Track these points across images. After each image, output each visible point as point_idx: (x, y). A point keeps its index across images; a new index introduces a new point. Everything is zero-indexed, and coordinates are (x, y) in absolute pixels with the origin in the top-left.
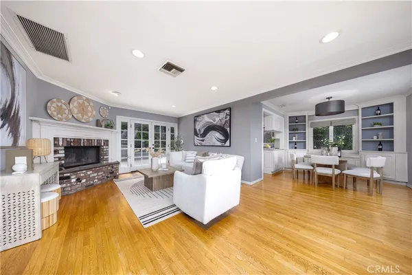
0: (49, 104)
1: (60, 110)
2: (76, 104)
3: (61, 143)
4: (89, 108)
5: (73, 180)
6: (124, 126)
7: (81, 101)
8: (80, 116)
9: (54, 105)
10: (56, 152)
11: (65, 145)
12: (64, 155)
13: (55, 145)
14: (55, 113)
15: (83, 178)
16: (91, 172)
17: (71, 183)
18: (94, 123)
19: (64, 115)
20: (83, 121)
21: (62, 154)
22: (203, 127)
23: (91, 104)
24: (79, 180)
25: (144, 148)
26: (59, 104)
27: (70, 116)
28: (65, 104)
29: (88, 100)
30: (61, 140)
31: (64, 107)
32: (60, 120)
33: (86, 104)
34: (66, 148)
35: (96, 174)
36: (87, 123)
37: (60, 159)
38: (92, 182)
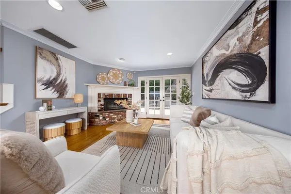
0: (98, 76)
1: (103, 79)
2: (112, 74)
3: (102, 97)
4: (120, 75)
5: (101, 118)
6: (143, 83)
7: (114, 72)
8: (114, 80)
9: (100, 76)
10: (99, 101)
11: (104, 97)
12: (103, 103)
13: (99, 97)
14: (101, 81)
15: (107, 117)
16: (113, 114)
17: (99, 119)
18: (123, 84)
19: (106, 81)
20: (116, 83)
21: (102, 102)
22: (211, 69)
23: (121, 72)
24: (104, 118)
25: (156, 100)
26: (103, 76)
27: (108, 81)
28: (106, 75)
29: (119, 70)
30: (102, 95)
31: (105, 76)
32: (103, 84)
33: (118, 72)
34: (105, 99)
35: (116, 116)
36: (118, 84)
37: (101, 105)
38: (113, 121)
